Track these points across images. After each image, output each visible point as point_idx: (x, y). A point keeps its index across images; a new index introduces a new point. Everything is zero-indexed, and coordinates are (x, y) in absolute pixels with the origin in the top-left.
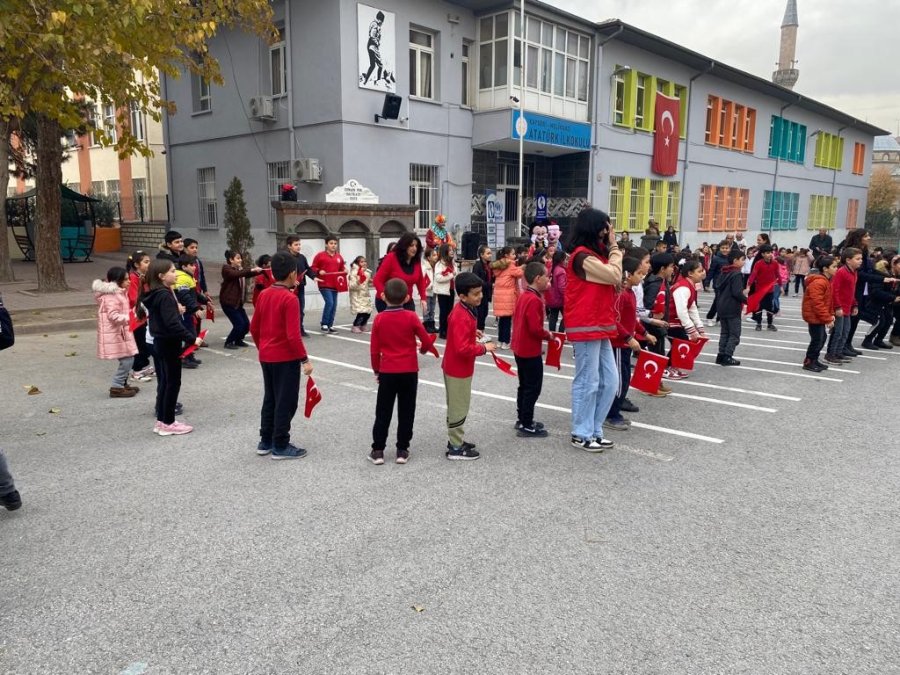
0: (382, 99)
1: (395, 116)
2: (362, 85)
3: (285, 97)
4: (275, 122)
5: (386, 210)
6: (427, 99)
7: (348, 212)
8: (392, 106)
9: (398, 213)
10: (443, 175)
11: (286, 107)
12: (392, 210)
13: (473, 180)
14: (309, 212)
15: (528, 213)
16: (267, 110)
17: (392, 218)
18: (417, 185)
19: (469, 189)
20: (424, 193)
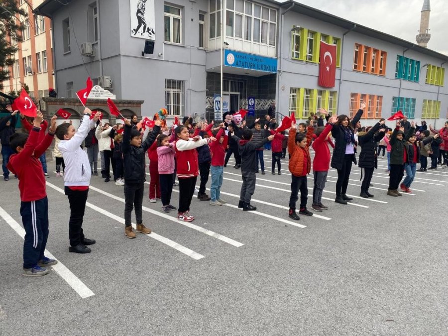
0: (144, 43)
1: (152, 52)
2: (133, 35)
3: (97, 43)
4: (94, 57)
5: (120, 103)
6: (178, 44)
7: (94, 104)
8: (149, 47)
9: (130, 105)
10: (187, 86)
11: (98, 48)
12: (124, 103)
13: (207, 89)
14: (66, 104)
15: (243, 107)
16: (89, 50)
17: (125, 108)
18: (171, 91)
19: (205, 94)
20: (177, 96)
